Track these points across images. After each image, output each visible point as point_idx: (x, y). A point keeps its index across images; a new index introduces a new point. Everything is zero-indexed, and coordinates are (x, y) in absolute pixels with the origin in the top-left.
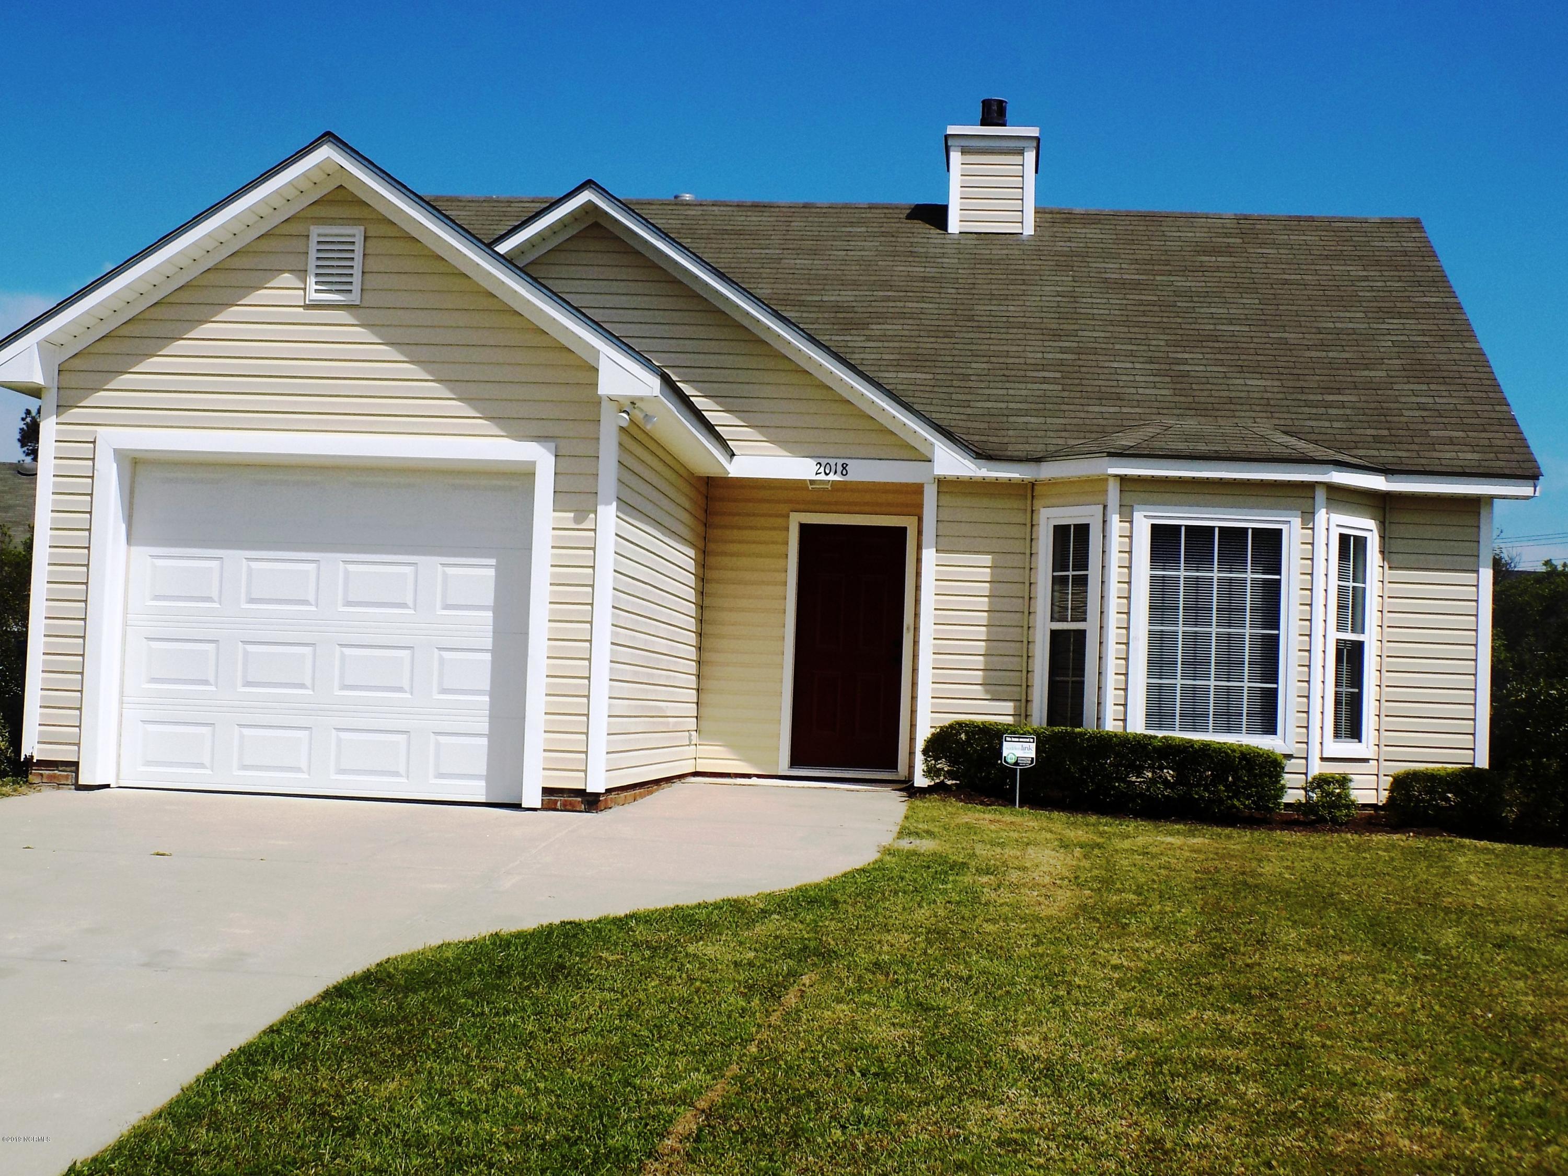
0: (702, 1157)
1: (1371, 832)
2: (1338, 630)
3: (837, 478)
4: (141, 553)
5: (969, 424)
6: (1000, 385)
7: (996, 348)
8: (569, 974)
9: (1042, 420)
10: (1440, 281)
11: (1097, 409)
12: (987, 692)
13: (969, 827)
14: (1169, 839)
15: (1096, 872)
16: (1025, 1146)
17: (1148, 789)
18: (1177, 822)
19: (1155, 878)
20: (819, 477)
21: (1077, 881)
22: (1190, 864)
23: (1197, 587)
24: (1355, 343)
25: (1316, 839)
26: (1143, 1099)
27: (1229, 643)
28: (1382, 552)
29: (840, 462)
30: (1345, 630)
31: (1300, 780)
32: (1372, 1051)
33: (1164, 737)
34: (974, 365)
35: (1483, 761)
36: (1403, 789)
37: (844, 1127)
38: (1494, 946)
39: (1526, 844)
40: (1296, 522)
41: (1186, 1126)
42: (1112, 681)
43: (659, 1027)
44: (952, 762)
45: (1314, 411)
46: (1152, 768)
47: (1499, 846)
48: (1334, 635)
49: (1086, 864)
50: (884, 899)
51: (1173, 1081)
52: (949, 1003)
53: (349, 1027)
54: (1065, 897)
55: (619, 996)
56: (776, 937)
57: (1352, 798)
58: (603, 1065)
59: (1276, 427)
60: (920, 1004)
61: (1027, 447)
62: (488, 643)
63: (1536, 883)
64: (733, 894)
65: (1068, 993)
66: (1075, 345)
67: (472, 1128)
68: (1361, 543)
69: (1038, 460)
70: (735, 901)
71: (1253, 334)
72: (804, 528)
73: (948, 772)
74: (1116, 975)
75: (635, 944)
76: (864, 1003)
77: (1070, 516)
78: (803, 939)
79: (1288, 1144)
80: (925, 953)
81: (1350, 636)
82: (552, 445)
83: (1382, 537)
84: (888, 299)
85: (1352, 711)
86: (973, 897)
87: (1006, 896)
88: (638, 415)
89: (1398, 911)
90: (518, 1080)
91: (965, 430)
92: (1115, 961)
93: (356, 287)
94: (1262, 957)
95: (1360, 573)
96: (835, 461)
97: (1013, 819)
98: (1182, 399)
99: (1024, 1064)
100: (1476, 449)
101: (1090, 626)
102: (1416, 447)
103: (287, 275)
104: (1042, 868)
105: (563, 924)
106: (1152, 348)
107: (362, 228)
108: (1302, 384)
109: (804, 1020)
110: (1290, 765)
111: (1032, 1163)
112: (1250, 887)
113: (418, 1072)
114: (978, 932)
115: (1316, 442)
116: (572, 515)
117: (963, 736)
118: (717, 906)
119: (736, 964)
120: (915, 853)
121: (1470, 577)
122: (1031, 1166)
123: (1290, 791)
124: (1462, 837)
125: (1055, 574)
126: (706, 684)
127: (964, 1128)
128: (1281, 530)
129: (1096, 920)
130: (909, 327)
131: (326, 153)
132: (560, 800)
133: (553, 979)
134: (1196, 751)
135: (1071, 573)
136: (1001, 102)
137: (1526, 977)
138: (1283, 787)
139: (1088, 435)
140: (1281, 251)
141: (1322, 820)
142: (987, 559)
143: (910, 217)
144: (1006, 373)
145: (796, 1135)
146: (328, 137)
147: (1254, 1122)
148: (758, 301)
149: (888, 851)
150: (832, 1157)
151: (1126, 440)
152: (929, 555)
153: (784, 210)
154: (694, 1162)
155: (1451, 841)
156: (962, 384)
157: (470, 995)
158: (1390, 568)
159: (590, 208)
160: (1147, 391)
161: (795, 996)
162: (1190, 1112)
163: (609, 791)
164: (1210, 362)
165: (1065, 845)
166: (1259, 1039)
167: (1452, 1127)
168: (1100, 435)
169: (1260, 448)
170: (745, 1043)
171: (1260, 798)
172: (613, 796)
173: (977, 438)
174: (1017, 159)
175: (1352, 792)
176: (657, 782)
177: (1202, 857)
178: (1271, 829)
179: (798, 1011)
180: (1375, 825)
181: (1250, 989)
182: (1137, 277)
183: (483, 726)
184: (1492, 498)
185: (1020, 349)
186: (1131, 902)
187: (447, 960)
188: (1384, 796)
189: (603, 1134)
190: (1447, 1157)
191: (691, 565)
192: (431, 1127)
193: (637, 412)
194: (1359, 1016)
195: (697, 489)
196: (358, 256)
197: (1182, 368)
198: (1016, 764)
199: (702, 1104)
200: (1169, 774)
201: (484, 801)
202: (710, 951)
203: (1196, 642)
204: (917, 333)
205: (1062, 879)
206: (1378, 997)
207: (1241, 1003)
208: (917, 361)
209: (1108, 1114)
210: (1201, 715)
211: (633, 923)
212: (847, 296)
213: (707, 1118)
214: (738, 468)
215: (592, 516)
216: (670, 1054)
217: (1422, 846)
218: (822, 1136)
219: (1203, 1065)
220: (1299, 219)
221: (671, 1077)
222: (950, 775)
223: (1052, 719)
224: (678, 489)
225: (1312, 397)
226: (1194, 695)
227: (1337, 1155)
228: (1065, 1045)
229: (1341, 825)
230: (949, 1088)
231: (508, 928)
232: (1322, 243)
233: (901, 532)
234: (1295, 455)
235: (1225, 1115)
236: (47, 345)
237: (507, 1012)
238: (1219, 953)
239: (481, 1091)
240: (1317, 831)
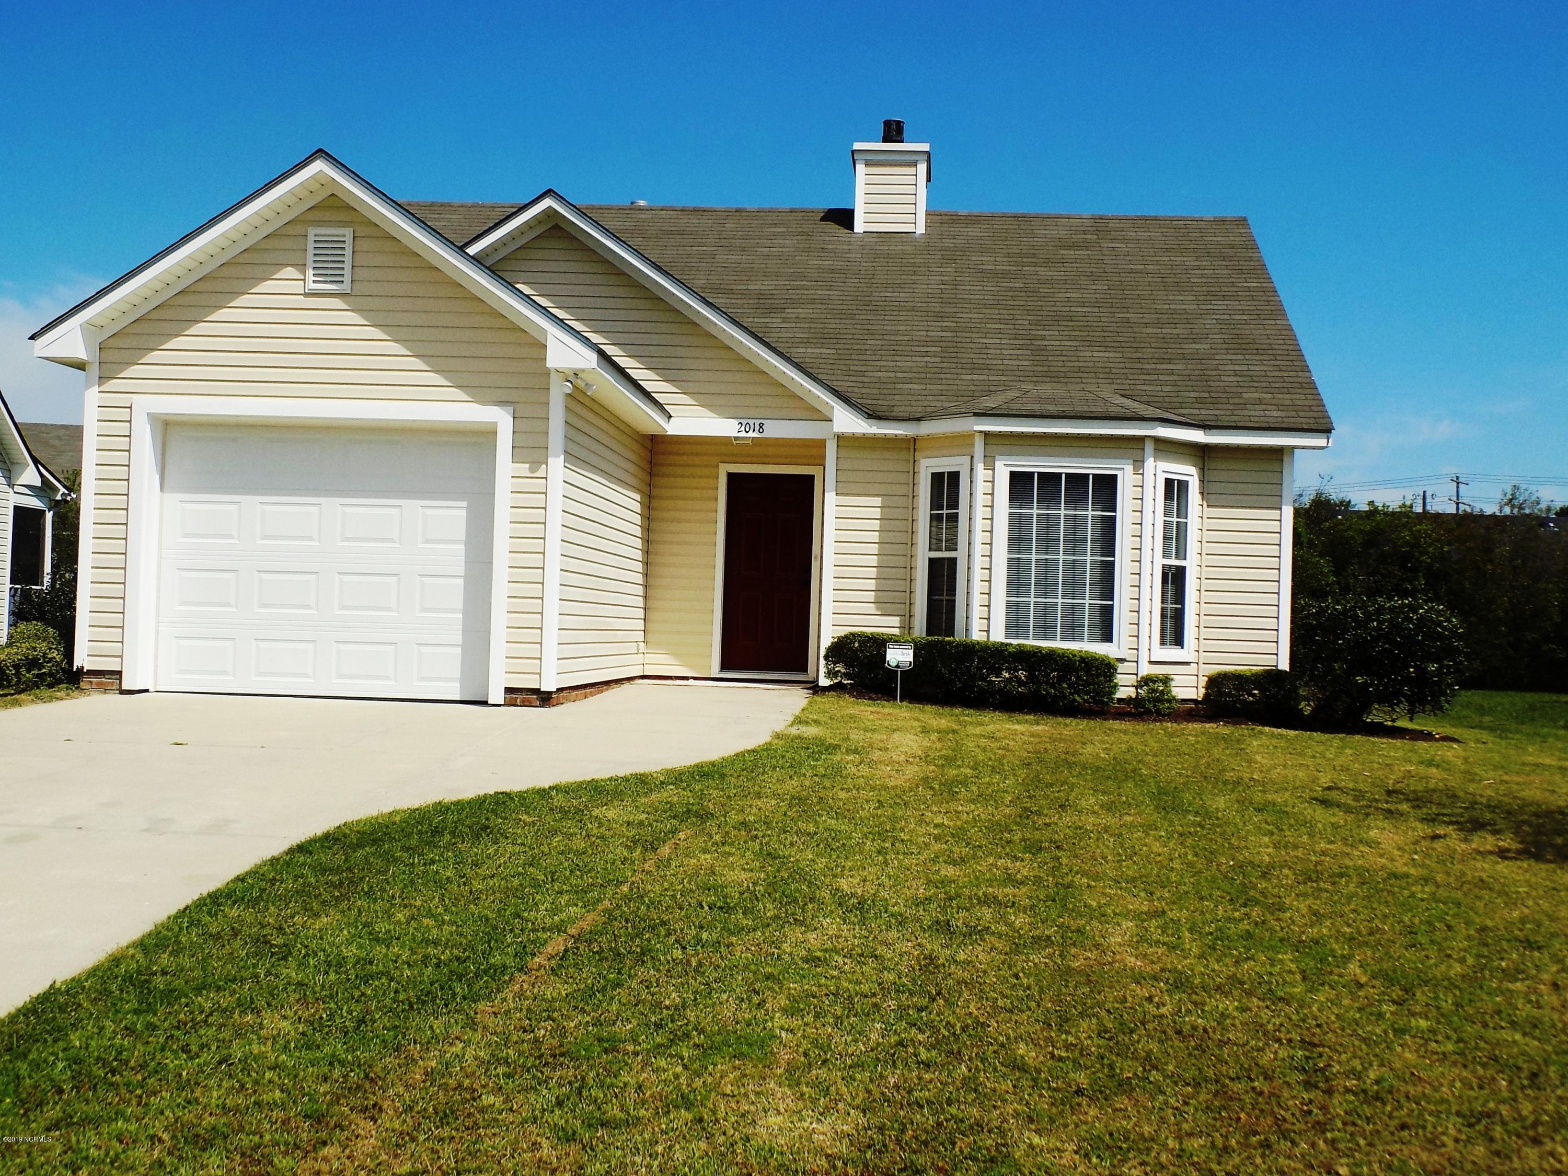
0: (564, 971)
1: (1188, 722)
2: (1164, 557)
3: (756, 435)
4: (173, 498)
5: (863, 391)
6: (891, 358)
7: (889, 328)
8: (491, 832)
9: (924, 387)
10: (1260, 270)
11: (969, 377)
12: (878, 609)
13: (852, 717)
14: (1017, 727)
15: (944, 752)
16: (826, 962)
17: (1005, 686)
18: (1028, 713)
19: (993, 757)
20: (740, 435)
21: (926, 759)
22: (1025, 746)
23: (1048, 522)
24: (1185, 321)
25: (1140, 727)
26: (929, 927)
27: (1074, 568)
28: (1202, 493)
29: (758, 422)
30: (1170, 557)
31: (1132, 680)
32: (1126, 889)
33: (1018, 645)
34: (869, 342)
35: (1284, 665)
36: (1216, 687)
37: (684, 948)
38: (1255, 809)
39: (1316, 731)
40: (1129, 468)
41: (959, 946)
42: (977, 599)
43: (553, 873)
44: (847, 666)
45: (1148, 377)
46: (1008, 670)
47: (1292, 733)
48: (1160, 561)
49: (938, 745)
50: (764, 773)
51: (958, 913)
52: (793, 853)
53: (302, 876)
54: (912, 771)
55: (527, 849)
56: (667, 803)
57: (1174, 693)
58: (501, 902)
59: (1116, 392)
60: (769, 854)
61: (909, 409)
62: (461, 570)
63: (1309, 762)
64: (641, 770)
65: (892, 845)
66: (954, 324)
67: (384, 951)
68: (1183, 485)
69: (919, 419)
70: (641, 775)
71: (1101, 315)
72: (731, 477)
73: (844, 673)
74: (936, 832)
75: (552, 809)
76: (725, 853)
77: (945, 465)
78: (688, 804)
79: (1037, 961)
80: (785, 814)
81: (1174, 562)
82: (511, 409)
83: (1202, 481)
84: (803, 288)
85: (1176, 623)
86: (838, 771)
87: (865, 770)
88: (581, 384)
89: (1184, 784)
90: (430, 914)
91: (859, 396)
92: (938, 820)
93: (347, 278)
94: (1060, 818)
95: (1182, 511)
96: (754, 421)
97: (891, 711)
98: (1040, 369)
99: (841, 900)
100: (1281, 408)
101: (960, 555)
102: (1231, 407)
103: (289, 268)
104: (901, 749)
105: (497, 793)
106: (1017, 327)
107: (351, 229)
108: (1139, 355)
109: (673, 867)
110: (1121, 668)
111: (827, 975)
112: (1069, 763)
113: (349, 909)
114: (833, 799)
115: (1148, 403)
116: (528, 465)
117: (856, 645)
118: (626, 779)
119: (628, 824)
120: (799, 737)
121: (1275, 514)
122: (826, 977)
123: (1122, 688)
124: (1263, 726)
125: (933, 512)
126: (652, 604)
127: (779, 948)
128: (1116, 475)
129: (932, 788)
130: (818, 311)
131: (319, 166)
132: (519, 697)
133: (478, 836)
134: (1044, 656)
135: (945, 512)
136: (899, 122)
137: (1272, 834)
138: (1116, 686)
139: (960, 398)
140: (1129, 246)
141: (1148, 712)
142: (878, 501)
143: (823, 219)
144: (896, 348)
145: (643, 954)
146: (320, 153)
147: (1015, 943)
148: (690, 290)
149: (778, 736)
150: (668, 971)
151: (990, 403)
152: (831, 498)
153: (719, 213)
154: (557, 975)
155: (1253, 729)
156: (860, 357)
157: (405, 849)
158: (1208, 506)
159: (550, 213)
160: (1011, 362)
161: (670, 848)
162: (965, 936)
163: (560, 690)
164: (1065, 338)
165: (925, 731)
166: (1038, 880)
167: (1173, 948)
168: (970, 399)
169: (1099, 409)
170: (620, 883)
171: (1097, 693)
172: (564, 694)
173: (869, 402)
174: (911, 170)
175: (1173, 689)
176: (608, 683)
177: (1037, 740)
178: (1105, 719)
179: (670, 859)
180: (1193, 716)
181: (1042, 842)
182: (1009, 268)
183: (458, 638)
184: (1294, 448)
185: (909, 328)
186: (966, 775)
187: (394, 823)
188: (1202, 691)
189: (486, 955)
190: (1162, 970)
191: (637, 507)
192: (351, 952)
193: (579, 381)
194: (1124, 864)
195: (643, 445)
196: (348, 252)
197: (1040, 343)
198: (897, 666)
199: (572, 931)
200: (1022, 674)
201: (458, 699)
202: (611, 814)
203: (1046, 567)
204: (824, 316)
205: (915, 757)
206: (1145, 848)
207: (1030, 852)
208: (823, 338)
209: (899, 938)
210: (1051, 627)
211: (554, 793)
212: (767, 285)
213: (575, 942)
214: (673, 428)
215: (544, 466)
216: (558, 893)
217: (1228, 732)
218: (665, 954)
219: (986, 901)
220: (1146, 219)
221: (555, 910)
222: (846, 675)
223: (931, 628)
224: (625, 446)
225: (1147, 366)
226: (1046, 611)
227: (1074, 969)
228: (879, 885)
229: (1164, 716)
230: (777, 917)
231: (449, 797)
232: (1164, 238)
233: (811, 478)
234: (1129, 415)
235: (992, 939)
236: (90, 327)
237: (433, 862)
238: (1026, 813)
239: (399, 923)
240: (1143, 720)
